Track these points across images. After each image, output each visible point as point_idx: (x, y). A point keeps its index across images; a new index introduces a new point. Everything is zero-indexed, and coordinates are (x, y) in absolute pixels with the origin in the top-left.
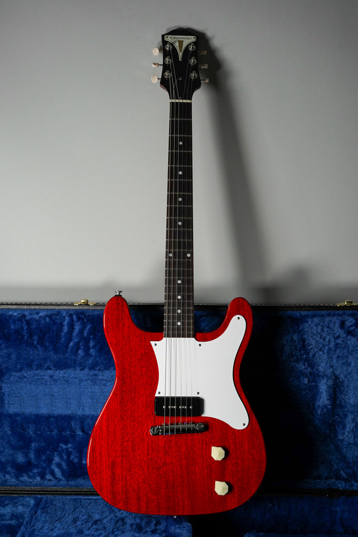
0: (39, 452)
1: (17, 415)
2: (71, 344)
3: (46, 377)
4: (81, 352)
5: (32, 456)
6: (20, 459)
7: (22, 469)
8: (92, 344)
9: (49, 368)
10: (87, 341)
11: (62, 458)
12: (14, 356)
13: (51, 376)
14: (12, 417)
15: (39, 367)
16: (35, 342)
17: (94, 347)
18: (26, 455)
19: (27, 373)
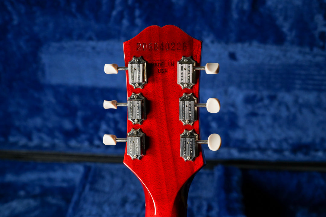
0: (85, 120)
1: (60, 86)
2: (114, 13)
3: (89, 49)
4: (125, 22)
5: (79, 123)
6: (67, 125)
7: (69, 135)
8: (137, 13)
9: (90, 39)
10: (131, 10)
11: (109, 125)
12: (51, 25)
13: (94, 48)
14: (55, 89)
15: (80, 37)
16: (74, 10)
17: (140, 16)
18: (73, 122)
19: (68, 44)
